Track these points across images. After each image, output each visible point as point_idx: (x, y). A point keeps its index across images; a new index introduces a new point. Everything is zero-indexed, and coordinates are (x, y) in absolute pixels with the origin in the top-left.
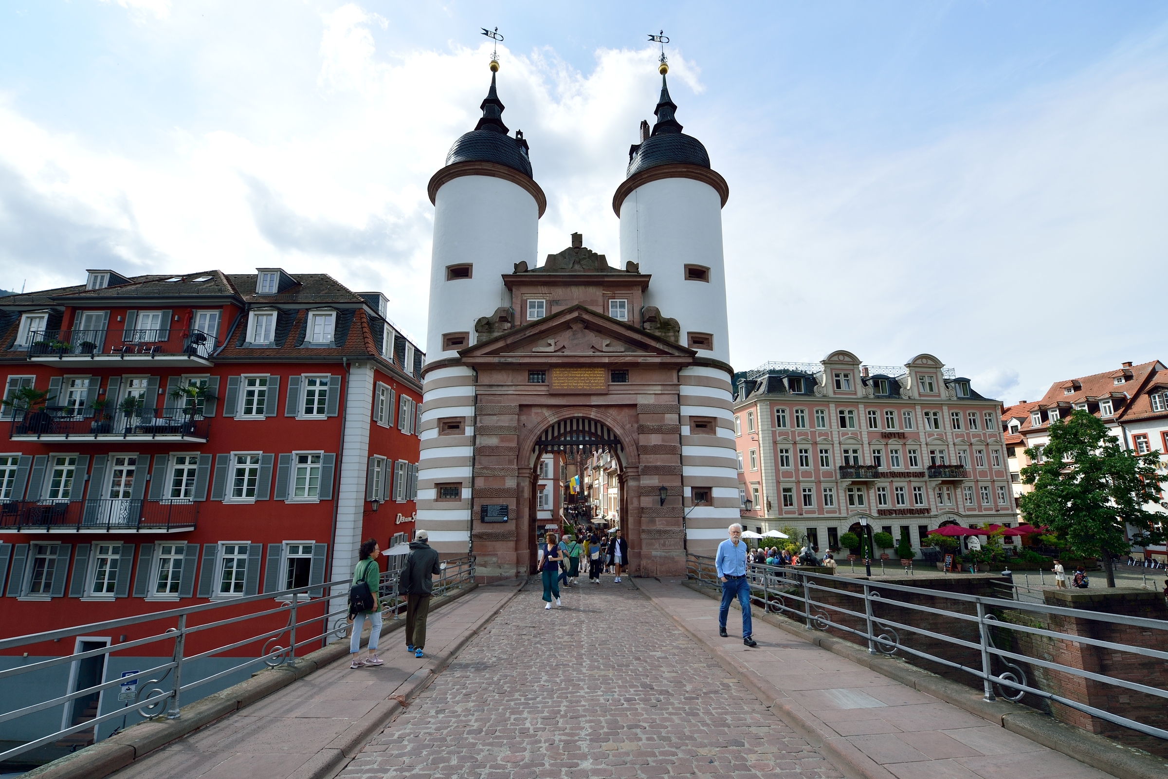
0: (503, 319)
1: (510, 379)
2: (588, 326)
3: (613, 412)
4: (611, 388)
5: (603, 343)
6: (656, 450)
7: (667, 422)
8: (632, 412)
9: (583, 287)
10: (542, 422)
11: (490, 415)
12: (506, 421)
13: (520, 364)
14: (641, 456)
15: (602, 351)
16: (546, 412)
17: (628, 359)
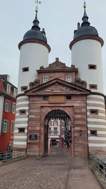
0: (37, 83)
1: (38, 99)
2: (60, 84)
3: (67, 108)
4: (66, 101)
5: (64, 88)
6: (79, 119)
7: (82, 111)
8: (72, 108)
9: (59, 73)
10: (47, 111)
11: (32, 109)
12: (37, 111)
13: (41, 95)
14: (75, 121)
15: (64, 91)
16: (48, 108)
17: (71, 93)
